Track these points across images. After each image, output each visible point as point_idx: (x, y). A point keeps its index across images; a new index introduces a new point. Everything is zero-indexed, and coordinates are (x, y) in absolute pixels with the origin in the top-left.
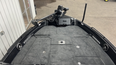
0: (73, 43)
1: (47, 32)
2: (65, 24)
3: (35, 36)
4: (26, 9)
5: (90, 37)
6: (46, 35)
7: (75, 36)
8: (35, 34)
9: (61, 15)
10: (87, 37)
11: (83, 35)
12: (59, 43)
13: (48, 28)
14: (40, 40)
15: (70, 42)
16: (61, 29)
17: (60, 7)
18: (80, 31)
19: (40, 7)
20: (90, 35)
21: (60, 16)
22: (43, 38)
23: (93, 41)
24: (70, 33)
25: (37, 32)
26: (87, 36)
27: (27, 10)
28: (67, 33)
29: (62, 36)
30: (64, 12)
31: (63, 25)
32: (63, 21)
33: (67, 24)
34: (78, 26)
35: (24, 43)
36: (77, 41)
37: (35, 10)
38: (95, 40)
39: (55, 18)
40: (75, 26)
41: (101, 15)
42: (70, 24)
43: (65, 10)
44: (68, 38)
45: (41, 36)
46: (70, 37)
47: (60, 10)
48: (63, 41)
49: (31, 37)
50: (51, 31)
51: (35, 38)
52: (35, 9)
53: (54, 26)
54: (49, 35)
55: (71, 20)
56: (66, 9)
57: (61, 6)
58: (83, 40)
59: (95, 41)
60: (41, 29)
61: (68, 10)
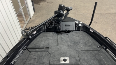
0: (81, 61)
1: (45, 42)
2: (68, 30)
3: (29, 49)
4: (21, 7)
5: (103, 50)
6: (44, 48)
7: (83, 49)
8: (28, 47)
9: (63, 18)
10: (98, 51)
11: (94, 47)
12: (61, 62)
13: (47, 36)
14: (35, 57)
15: (76, 60)
16: (62, 37)
17: (61, 8)
18: (88, 41)
19: (38, 3)
20: (103, 48)
21: (61, 19)
22: (39, 53)
23: (108, 57)
24: (76, 43)
25: (32, 43)
26: (99, 49)
27: (23, 9)
28: (72, 44)
29: (64, 48)
30: (66, 13)
31: (66, 31)
32: (66, 26)
33: (71, 30)
34: (85, 33)
35: (13, 63)
36: (86, 58)
37: (33, 8)
38: (111, 55)
39: (56, 22)
40: (81, 32)
41: (108, 11)
42: (75, 30)
43: (68, 10)
44: (73, 52)
45: (37, 50)
46: (76, 50)
47: (62, 11)
48: (66, 58)
49: (22, 52)
50: (50, 41)
51: (29, 53)
52: (33, 6)
53: (54, 33)
54: (47, 48)
55: (76, 23)
56: (68, 8)
57: (63, 5)
58: (94, 56)
59: (110, 57)
60: (37, 37)
61: (72, 9)
